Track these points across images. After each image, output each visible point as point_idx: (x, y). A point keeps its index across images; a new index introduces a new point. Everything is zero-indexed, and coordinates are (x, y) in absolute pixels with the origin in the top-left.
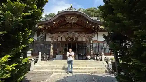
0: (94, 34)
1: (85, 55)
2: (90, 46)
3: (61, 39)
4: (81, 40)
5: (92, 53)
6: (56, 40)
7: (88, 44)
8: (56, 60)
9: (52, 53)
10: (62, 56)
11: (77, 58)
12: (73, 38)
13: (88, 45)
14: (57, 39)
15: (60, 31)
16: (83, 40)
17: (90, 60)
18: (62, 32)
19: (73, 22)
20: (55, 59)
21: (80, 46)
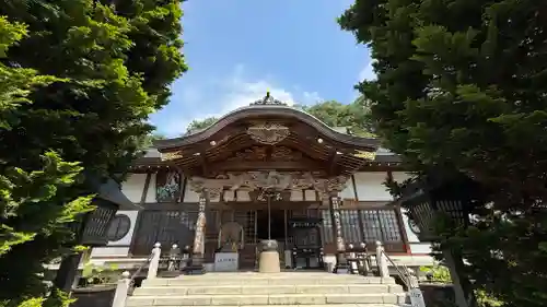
0: (342, 178)
1: (317, 253)
2: (333, 218)
3: (236, 196)
4: (301, 199)
5: (341, 246)
6: (217, 200)
7: (324, 213)
8: (214, 271)
9: (199, 243)
10: (236, 256)
11: (289, 262)
12: (273, 191)
13: (326, 216)
14: (222, 197)
15: (231, 171)
16: (308, 199)
17: (335, 271)
18: (238, 172)
19: (273, 140)
20: (210, 266)
21: (297, 220)
